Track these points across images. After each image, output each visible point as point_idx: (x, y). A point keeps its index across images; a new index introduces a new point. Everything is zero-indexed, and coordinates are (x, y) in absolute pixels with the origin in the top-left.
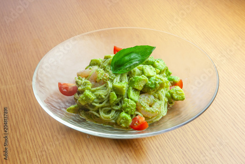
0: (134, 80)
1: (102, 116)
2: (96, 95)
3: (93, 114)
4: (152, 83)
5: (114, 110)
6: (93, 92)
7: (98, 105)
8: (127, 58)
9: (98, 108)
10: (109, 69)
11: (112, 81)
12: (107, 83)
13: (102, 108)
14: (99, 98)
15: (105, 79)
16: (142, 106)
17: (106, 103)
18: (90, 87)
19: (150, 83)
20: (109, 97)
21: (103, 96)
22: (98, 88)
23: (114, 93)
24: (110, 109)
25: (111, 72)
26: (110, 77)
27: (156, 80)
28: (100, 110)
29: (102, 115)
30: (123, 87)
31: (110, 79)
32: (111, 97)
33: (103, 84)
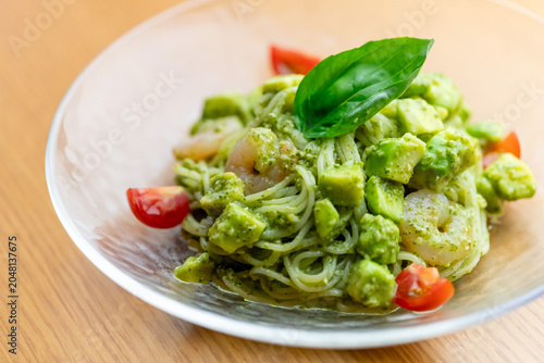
0: (381, 153)
1: (297, 282)
2: (266, 215)
3: (266, 278)
4: (438, 154)
5: (331, 255)
6: (253, 207)
7: (278, 248)
8: (343, 84)
9: (281, 258)
10: (289, 124)
11: (310, 164)
12: (296, 172)
13: (292, 254)
14: (279, 223)
15: (287, 162)
16: (418, 233)
17: (306, 237)
18: (238, 191)
19: (431, 155)
20: (312, 216)
21: (294, 218)
22: (269, 191)
23: (327, 203)
24: (318, 253)
25: (297, 134)
26: (302, 154)
27: (448, 145)
28: (287, 263)
29: (298, 276)
30: (356, 181)
31: (304, 158)
32: (320, 218)
33: (281, 178)
